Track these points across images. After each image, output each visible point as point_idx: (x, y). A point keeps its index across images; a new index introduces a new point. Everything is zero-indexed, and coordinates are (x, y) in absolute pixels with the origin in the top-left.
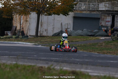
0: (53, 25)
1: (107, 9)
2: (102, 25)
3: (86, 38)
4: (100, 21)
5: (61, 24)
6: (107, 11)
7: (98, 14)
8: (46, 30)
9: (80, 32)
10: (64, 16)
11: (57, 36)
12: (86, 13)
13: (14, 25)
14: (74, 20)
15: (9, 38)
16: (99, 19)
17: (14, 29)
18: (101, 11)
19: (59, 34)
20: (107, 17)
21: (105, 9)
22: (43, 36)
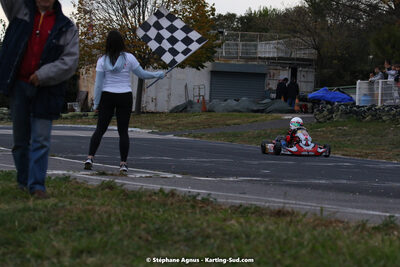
0: (169, 89)
1: (280, 55)
2: (270, 89)
3: (253, 117)
4: (267, 80)
5: (186, 86)
6: (280, 58)
7: (261, 66)
8: (154, 100)
9: (232, 103)
10: (195, 70)
11: (181, 111)
12: (237, 64)
13: (83, 89)
14: (211, 79)
15: (80, 116)
16: (263, 76)
17: (83, 97)
18: (268, 59)
19: (186, 108)
20: (281, 72)
21: (275, 55)
22: (148, 112)
